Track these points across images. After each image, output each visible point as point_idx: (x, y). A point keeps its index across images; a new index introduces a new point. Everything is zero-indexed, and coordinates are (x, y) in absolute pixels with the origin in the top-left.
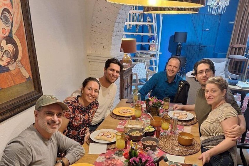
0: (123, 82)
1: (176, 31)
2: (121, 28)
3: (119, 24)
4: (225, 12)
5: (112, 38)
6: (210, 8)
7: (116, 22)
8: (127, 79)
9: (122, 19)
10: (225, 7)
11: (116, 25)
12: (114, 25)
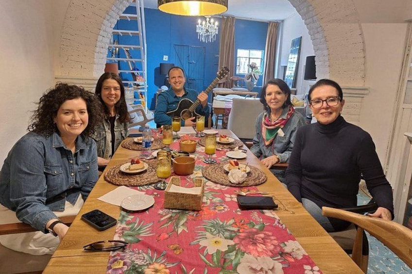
3: (103, 38)
4: (215, 40)
5: (94, 55)
6: (200, 35)
7: (100, 34)
10: (214, 35)
11: (100, 38)
12: (97, 38)
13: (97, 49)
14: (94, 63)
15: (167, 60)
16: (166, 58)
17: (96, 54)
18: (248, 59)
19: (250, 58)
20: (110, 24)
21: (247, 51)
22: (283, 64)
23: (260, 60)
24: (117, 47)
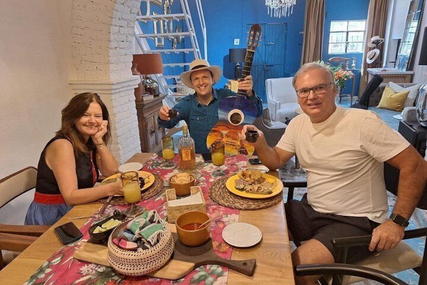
0: (145, 123)
1: (230, 48)
2: (126, 36)
3: (120, 28)
4: (292, 13)
5: (109, 52)
6: (270, 9)
7: (111, 25)
8: (153, 117)
9: (126, 20)
10: (291, 6)
11: (114, 29)
12: (110, 29)
13: (113, 45)
14: (109, 63)
15: (238, 44)
16: (237, 42)
17: (111, 51)
18: (345, 34)
19: (348, 32)
20: (129, 9)
21: (345, 23)
22: (396, 37)
23: (362, 33)
24: (157, 37)
